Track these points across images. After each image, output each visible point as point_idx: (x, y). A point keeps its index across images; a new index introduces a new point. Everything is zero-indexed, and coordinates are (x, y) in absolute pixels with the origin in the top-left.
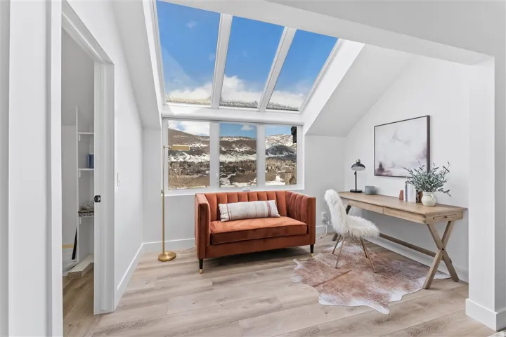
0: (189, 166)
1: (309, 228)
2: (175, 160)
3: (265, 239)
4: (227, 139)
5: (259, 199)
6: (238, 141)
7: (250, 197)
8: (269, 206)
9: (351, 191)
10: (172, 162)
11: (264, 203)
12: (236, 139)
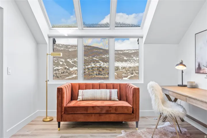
0: (103, 69)
1: (135, 109)
2: (94, 66)
3: (100, 114)
4: (127, 52)
5: (107, 88)
6: (135, 52)
7: (100, 87)
8: (111, 93)
9: (179, 86)
10: (93, 67)
11: (108, 90)
12: (134, 51)
